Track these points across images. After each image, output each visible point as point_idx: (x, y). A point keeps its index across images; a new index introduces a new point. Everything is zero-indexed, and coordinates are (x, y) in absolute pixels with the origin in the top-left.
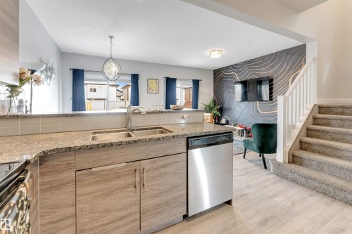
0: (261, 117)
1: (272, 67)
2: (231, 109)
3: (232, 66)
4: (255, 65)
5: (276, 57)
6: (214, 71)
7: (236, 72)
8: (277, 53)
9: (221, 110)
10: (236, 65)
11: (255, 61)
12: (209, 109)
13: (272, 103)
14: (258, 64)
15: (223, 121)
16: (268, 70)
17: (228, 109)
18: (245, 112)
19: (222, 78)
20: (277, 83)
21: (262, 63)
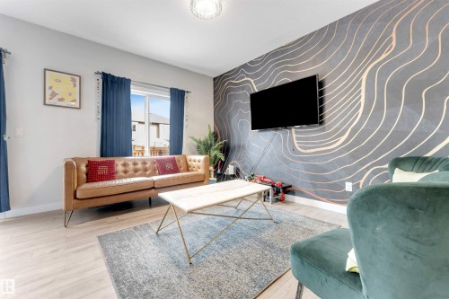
0: (301, 159)
1: (323, 56)
2: (244, 147)
3: (244, 66)
4: (287, 57)
5: (330, 35)
6: (215, 79)
7: (252, 77)
8: (332, 26)
9: (226, 150)
10: (251, 62)
11: (287, 51)
12: (205, 148)
13: (324, 130)
14: (293, 55)
15: (230, 170)
16: (314, 62)
17: (239, 147)
18: (269, 151)
19: (227, 91)
20: (332, 87)
21: (302, 50)
